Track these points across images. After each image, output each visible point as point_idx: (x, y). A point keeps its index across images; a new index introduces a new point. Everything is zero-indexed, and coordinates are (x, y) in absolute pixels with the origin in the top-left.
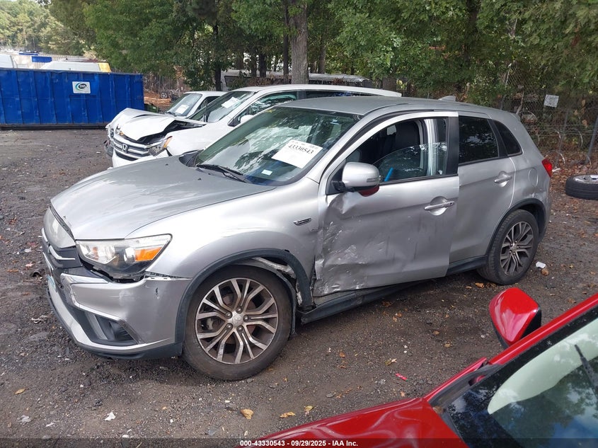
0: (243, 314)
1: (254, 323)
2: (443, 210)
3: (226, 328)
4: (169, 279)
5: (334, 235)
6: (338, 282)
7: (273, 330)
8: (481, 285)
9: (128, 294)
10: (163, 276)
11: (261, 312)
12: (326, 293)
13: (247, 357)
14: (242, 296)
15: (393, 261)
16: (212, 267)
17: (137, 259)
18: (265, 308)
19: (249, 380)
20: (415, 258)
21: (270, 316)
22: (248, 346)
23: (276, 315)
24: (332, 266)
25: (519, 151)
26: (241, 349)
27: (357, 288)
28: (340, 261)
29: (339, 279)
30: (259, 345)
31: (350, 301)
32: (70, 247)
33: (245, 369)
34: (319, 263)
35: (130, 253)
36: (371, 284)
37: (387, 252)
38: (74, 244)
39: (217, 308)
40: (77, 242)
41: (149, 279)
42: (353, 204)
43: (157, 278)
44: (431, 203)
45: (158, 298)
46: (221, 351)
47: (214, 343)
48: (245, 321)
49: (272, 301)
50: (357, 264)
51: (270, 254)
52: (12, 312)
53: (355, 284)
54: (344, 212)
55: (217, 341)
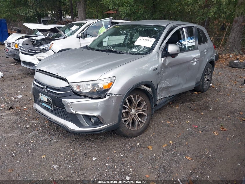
0: (135, 109)
1: (139, 113)
2: (195, 63)
3: (131, 116)
4: (117, 96)
5: (162, 75)
6: (162, 94)
7: (146, 115)
8: (197, 93)
9: (102, 103)
10: (114, 94)
11: (142, 108)
12: (159, 99)
13: (139, 127)
14: (135, 102)
15: (180, 84)
16: (130, 89)
17: (104, 88)
18: (143, 106)
19: (141, 136)
20: (186, 82)
21: (145, 109)
22: (139, 122)
23: (147, 109)
24: (161, 88)
25: (207, 41)
26: (137, 123)
27: (168, 96)
28: (164, 86)
29: (162, 93)
30: (143, 121)
31: (166, 102)
32: (66, 87)
33: (139, 131)
34: (159, 86)
35: (101, 86)
36: (172, 94)
37: (178, 81)
38: (68, 85)
39: (127, 107)
40: (70, 84)
41: (110, 96)
42: (169, 62)
43: (113, 96)
44: (192, 60)
45: (113, 104)
46: (131, 125)
47: (128, 122)
48: (136, 112)
49: (145, 103)
50: (169, 86)
51: (146, 83)
52: (12, 125)
53: (167, 95)
54: (166, 65)
55: (129, 121)
